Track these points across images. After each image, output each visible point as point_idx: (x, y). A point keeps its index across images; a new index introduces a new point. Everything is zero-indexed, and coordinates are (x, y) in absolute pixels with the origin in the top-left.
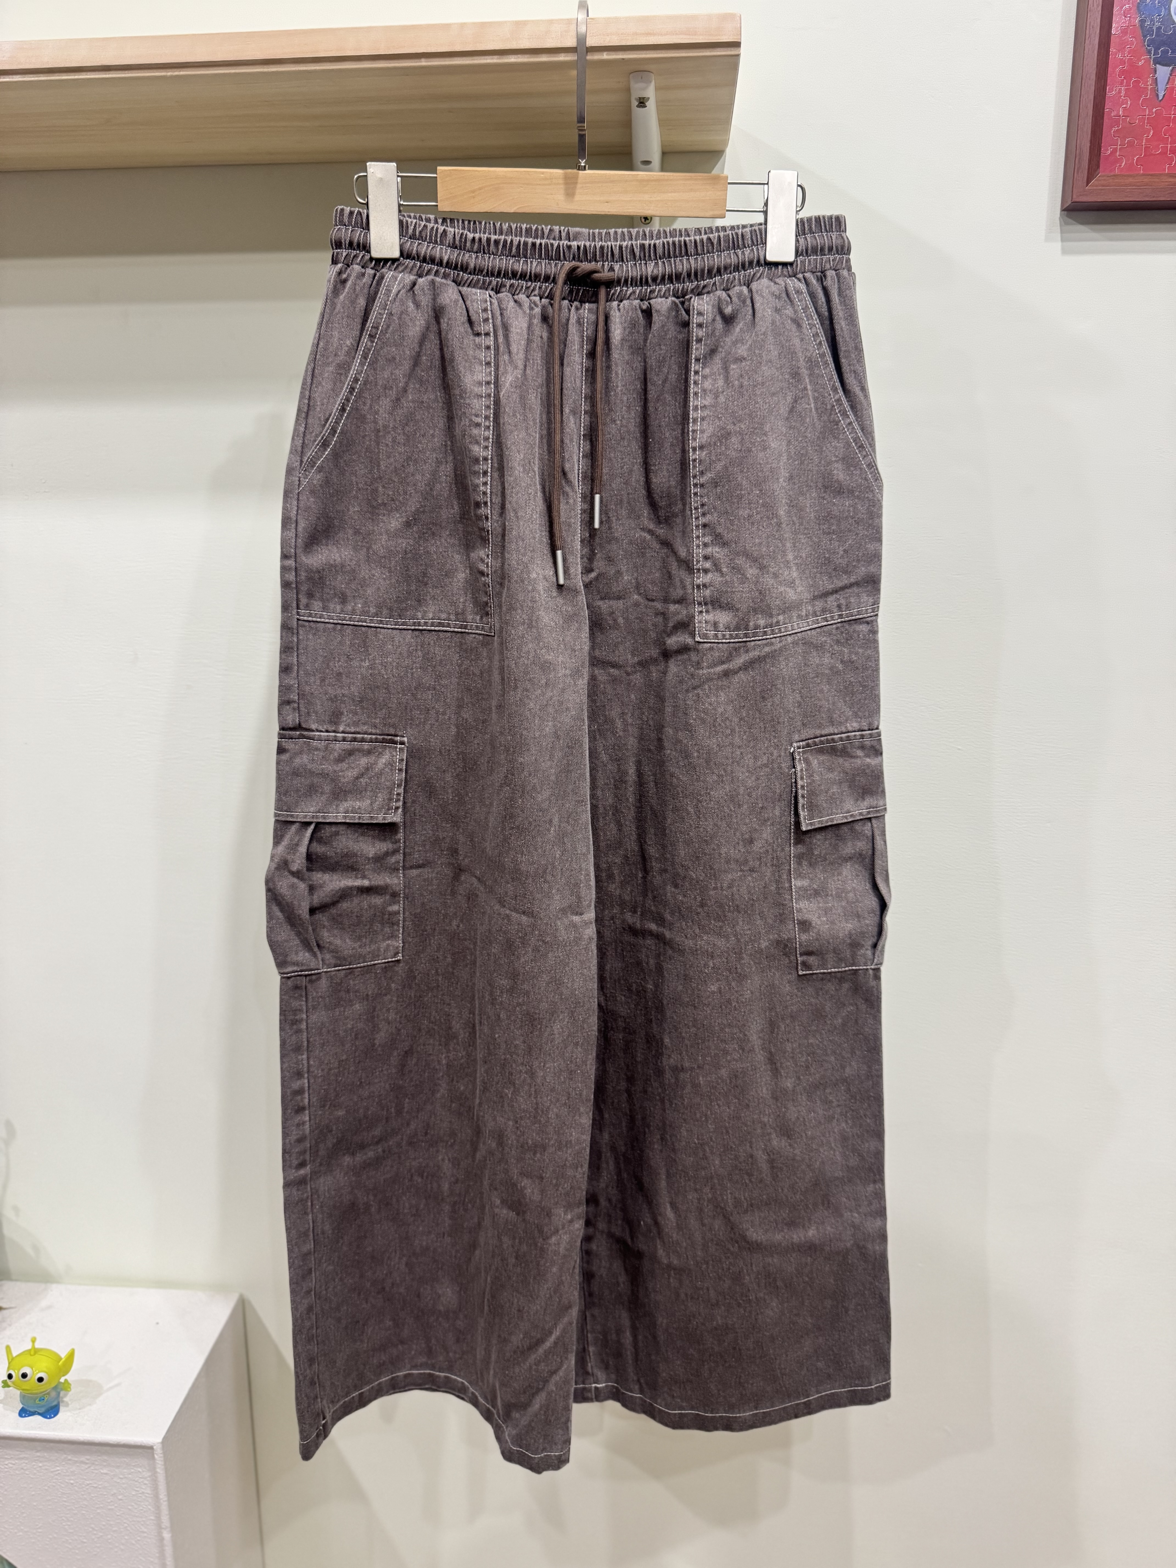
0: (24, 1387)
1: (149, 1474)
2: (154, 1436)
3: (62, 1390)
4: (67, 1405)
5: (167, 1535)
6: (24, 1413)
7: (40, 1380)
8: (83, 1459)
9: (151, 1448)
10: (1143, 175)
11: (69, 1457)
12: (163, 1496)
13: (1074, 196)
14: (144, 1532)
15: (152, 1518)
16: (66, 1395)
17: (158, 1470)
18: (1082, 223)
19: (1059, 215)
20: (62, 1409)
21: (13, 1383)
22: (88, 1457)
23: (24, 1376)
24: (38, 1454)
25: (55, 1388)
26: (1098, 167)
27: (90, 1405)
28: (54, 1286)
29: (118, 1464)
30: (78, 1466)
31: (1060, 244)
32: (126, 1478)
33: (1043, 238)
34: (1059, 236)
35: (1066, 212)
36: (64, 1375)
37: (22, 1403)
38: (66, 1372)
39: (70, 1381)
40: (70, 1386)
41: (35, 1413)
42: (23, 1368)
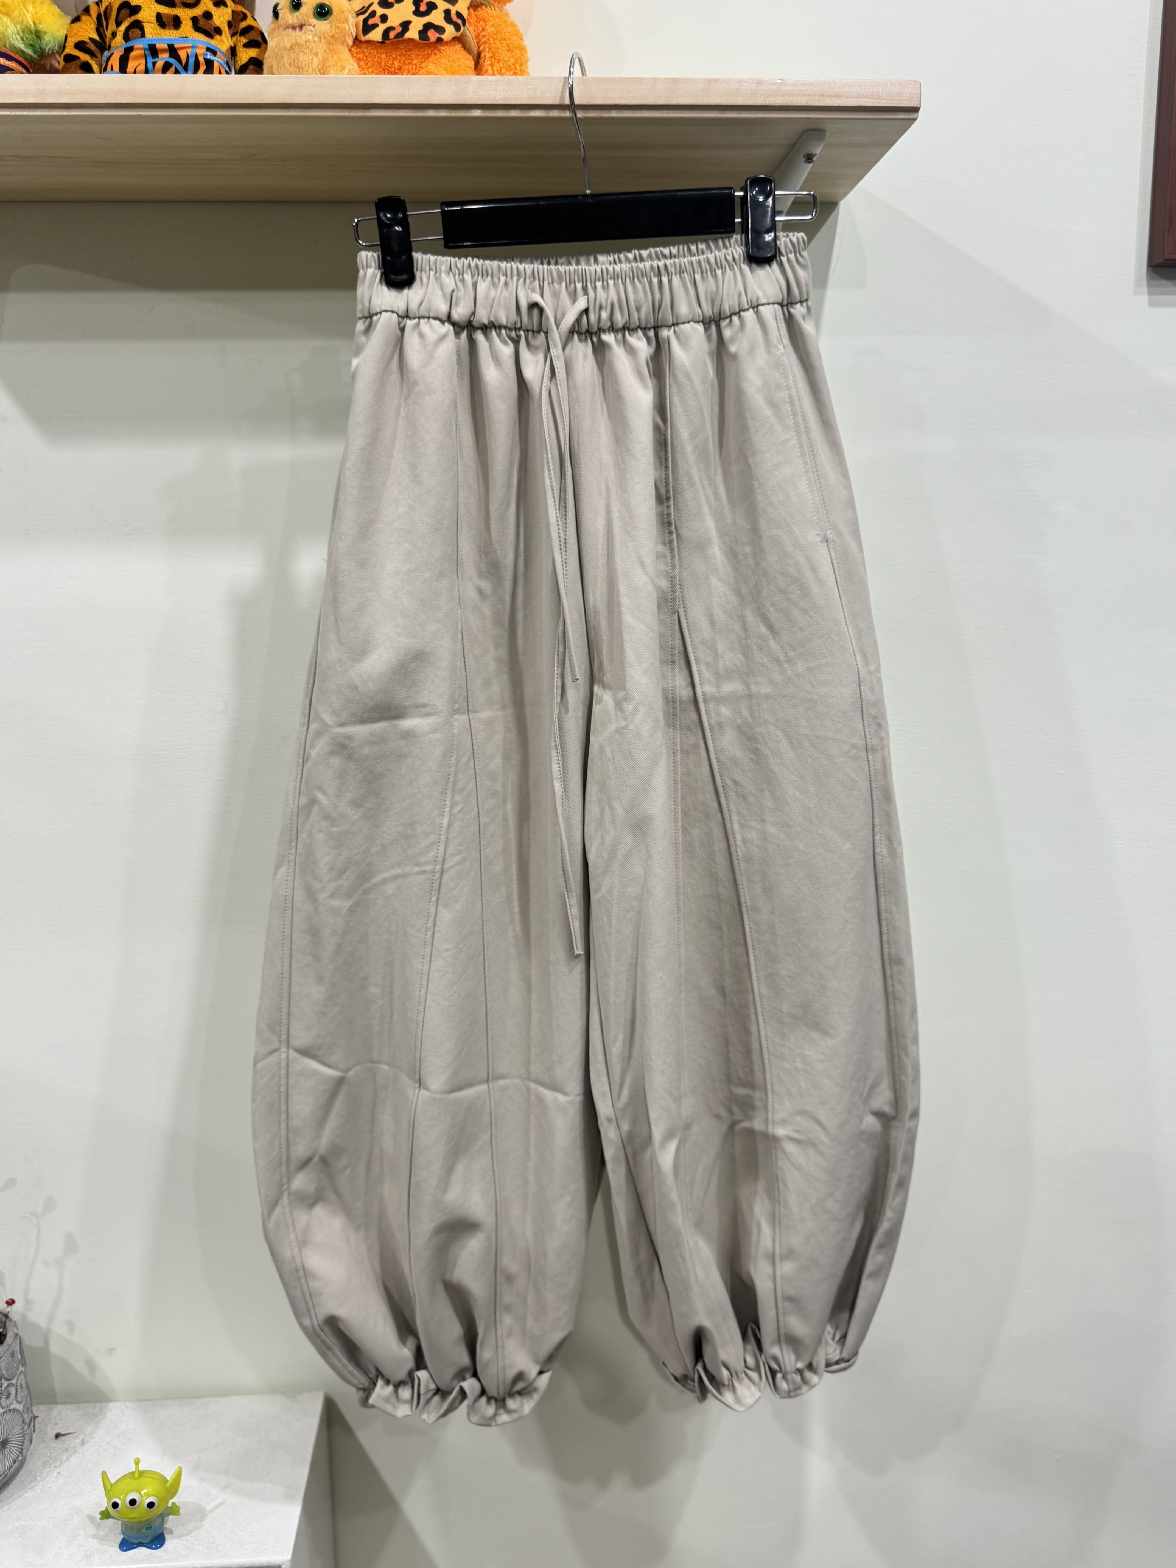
0: (131, 1515)
2: (281, 1555)
3: (169, 1514)
6: (126, 1545)
7: (151, 1505)
13: (1166, 254)
18: (1169, 279)
19: (1145, 271)
21: (118, 1512)
23: (133, 1502)
25: (161, 1514)
27: (198, 1529)
28: (111, 1405)
31: (1147, 297)
33: (1132, 291)
34: (1145, 289)
35: (1151, 269)
36: (171, 1499)
37: (123, 1534)
38: (173, 1494)
39: (178, 1505)
40: (178, 1511)
41: (140, 1544)
42: (129, 1495)
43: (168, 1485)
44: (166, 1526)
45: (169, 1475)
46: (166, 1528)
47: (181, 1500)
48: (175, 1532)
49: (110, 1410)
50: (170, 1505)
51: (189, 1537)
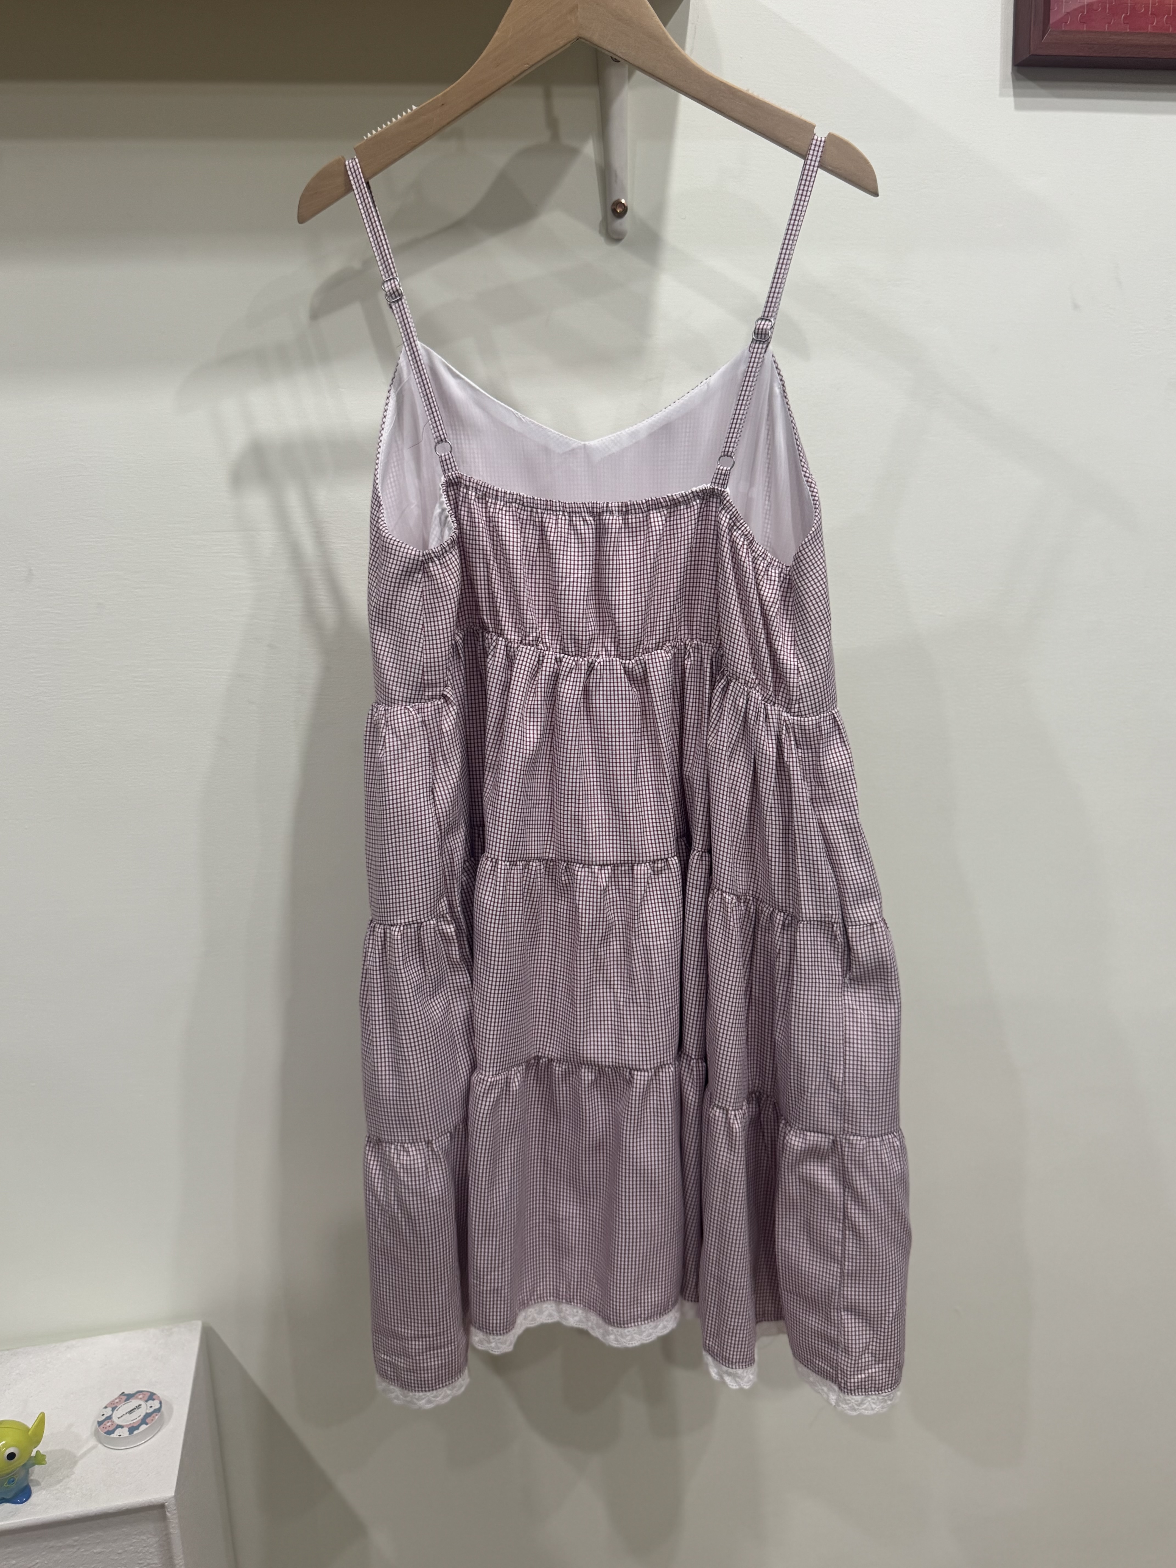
1: (159, 1539)
2: (165, 1490)
3: (34, 1465)
7: (11, 1456)
8: (69, 1541)
9: (162, 1506)
10: (1088, 32)
11: (51, 1544)
17: (172, 1530)
18: (1031, 79)
19: (1010, 71)
20: (34, 1489)
22: (77, 1538)
24: (10, 1550)
25: (24, 1465)
29: (115, 1538)
30: (63, 1552)
31: (1011, 99)
32: (126, 1551)
33: (998, 92)
34: (1011, 91)
35: (1016, 68)
36: (35, 1447)
38: (38, 1443)
39: (43, 1454)
40: (43, 1460)
41: (3, 1501)
43: (29, 1433)
44: (32, 1478)
45: (30, 1424)
46: (32, 1480)
47: (49, 1449)
48: (42, 1484)
50: (33, 1454)
51: (58, 1486)
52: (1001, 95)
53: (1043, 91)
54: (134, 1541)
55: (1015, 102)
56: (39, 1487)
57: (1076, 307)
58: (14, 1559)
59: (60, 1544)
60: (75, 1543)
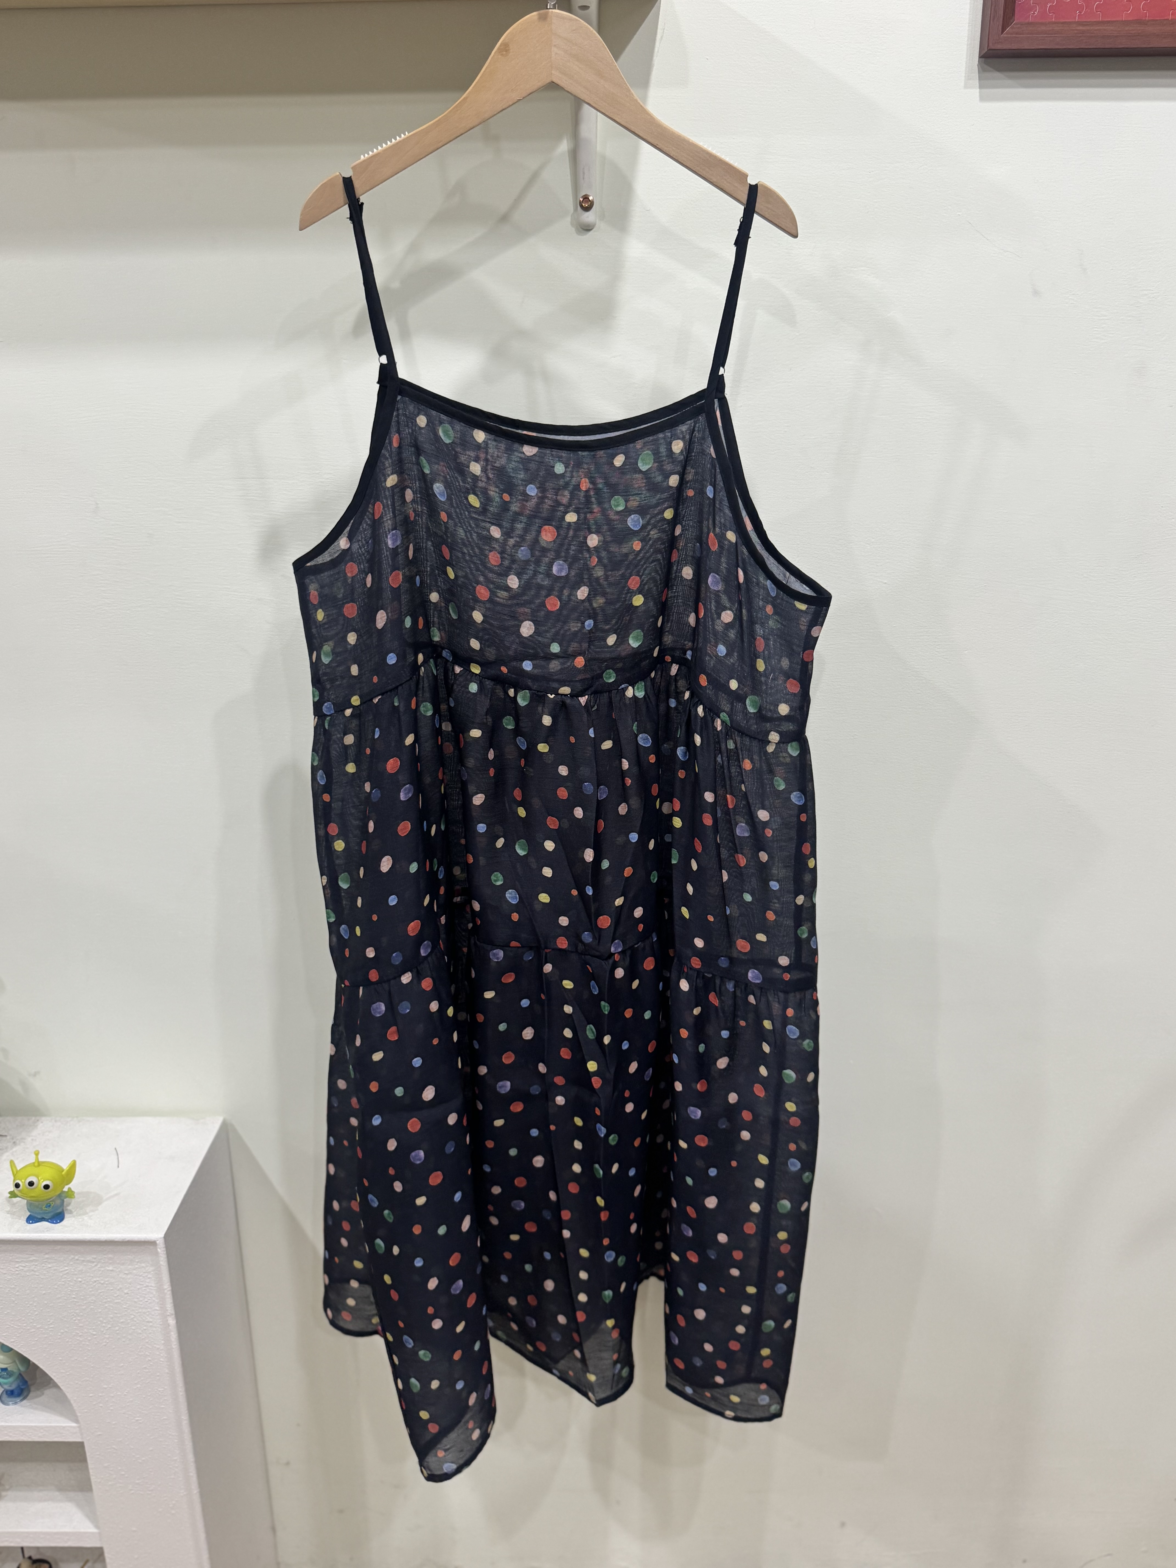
0: (33, 1195)
1: (152, 1269)
2: (157, 1233)
3: (66, 1197)
4: (71, 1212)
5: (172, 1322)
6: (31, 1219)
7: (46, 1187)
8: (89, 1258)
9: (153, 1243)
10: (1055, 23)
11: (77, 1257)
12: (167, 1286)
13: (990, 44)
14: (148, 1322)
15: (157, 1308)
16: (69, 1204)
17: (161, 1263)
18: (999, 70)
19: (977, 62)
20: (66, 1215)
21: (20, 1191)
22: (95, 1256)
23: (31, 1184)
24: (47, 1256)
25: (59, 1196)
26: (1013, 14)
27: (93, 1211)
28: (43, 1118)
29: (123, 1261)
30: (85, 1265)
31: (978, 90)
32: (131, 1273)
33: (963, 84)
34: (977, 82)
35: (983, 59)
36: (67, 1185)
37: (29, 1211)
38: (69, 1182)
39: (73, 1190)
40: (73, 1195)
41: (42, 1219)
42: (29, 1178)
43: (63, 1173)
45: (65, 1166)
46: (67, 1210)
48: (75, 1213)
49: (42, 1122)
50: (66, 1189)
51: (85, 1217)
52: (966, 87)
53: (1010, 82)
54: (137, 1266)
55: (980, 92)
56: (71, 1215)
57: (1036, 293)
58: (49, 1263)
59: (82, 1259)
60: (94, 1260)
